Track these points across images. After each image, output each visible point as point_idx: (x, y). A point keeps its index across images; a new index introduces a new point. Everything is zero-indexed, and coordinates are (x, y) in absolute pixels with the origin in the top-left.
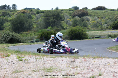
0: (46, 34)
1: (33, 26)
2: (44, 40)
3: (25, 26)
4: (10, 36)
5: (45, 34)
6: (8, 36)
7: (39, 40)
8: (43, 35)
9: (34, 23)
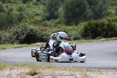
0: (94, 26)
1: (110, 11)
2: (90, 36)
3: (86, 12)
4: (27, 30)
5: (91, 26)
6: (23, 30)
7: (81, 37)
8: (89, 28)
9: (112, 5)
